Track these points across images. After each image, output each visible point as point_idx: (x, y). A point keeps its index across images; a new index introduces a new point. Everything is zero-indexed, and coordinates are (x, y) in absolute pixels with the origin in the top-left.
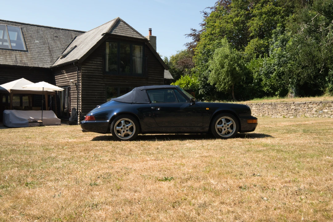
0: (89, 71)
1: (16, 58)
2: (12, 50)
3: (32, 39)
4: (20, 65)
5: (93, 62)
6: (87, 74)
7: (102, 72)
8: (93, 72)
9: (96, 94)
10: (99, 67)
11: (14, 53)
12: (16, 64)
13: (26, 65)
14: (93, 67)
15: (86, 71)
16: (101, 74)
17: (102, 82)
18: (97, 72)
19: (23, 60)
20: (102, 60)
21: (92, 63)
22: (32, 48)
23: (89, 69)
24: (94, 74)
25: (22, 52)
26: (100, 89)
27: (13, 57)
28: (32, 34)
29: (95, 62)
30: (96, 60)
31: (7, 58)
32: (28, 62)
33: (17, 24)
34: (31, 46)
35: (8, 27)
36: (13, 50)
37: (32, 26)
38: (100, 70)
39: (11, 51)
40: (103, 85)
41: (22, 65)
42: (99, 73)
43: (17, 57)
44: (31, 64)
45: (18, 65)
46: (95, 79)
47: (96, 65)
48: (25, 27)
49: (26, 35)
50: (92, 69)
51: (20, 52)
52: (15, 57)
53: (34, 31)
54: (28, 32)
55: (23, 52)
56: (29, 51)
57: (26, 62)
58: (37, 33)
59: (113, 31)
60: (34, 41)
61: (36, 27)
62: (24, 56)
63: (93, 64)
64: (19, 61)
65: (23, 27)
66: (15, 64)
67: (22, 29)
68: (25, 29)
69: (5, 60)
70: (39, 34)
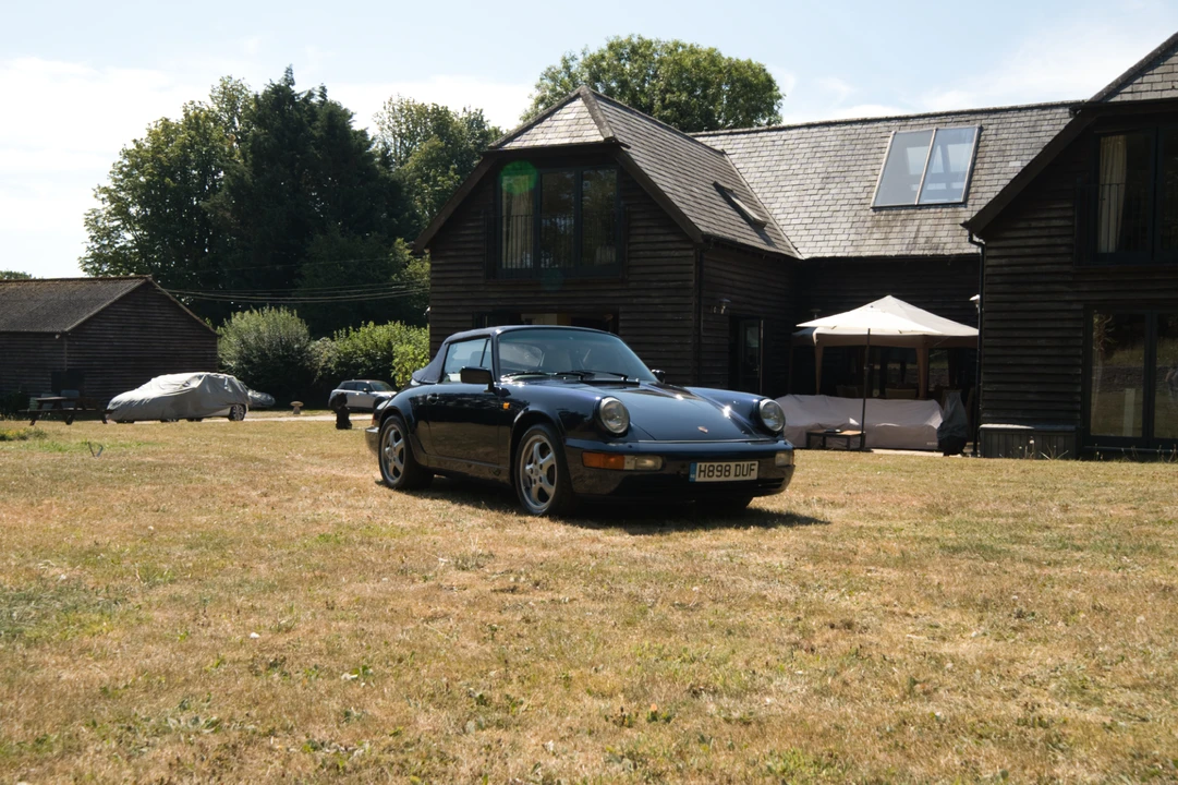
0: (1015, 260)
1: (918, 231)
2: (918, 205)
3: (1001, 159)
4: (921, 253)
5: (1034, 224)
6: (1006, 269)
7: (1069, 259)
8: (1033, 260)
9: (1042, 342)
10: (1059, 241)
11: (920, 214)
12: (908, 253)
13: (939, 252)
14: (1032, 242)
15: (1004, 261)
16: (1066, 268)
17: (1067, 298)
18: (1049, 259)
19: (938, 234)
20: (1069, 213)
21: (1029, 228)
22: (985, 189)
23: (1015, 252)
24: (1036, 269)
25: (945, 210)
26: (1059, 325)
27: (912, 228)
28: (1010, 142)
29: (1043, 224)
30: (1044, 215)
31: (891, 236)
32: (950, 239)
33: (973, 117)
34: (988, 183)
35: (939, 132)
36: (920, 207)
37: (1022, 114)
38: (1063, 249)
39: (911, 211)
40: (1074, 306)
41: (926, 252)
42: (1058, 263)
43: (923, 228)
44: (955, 245)
45: (913, 253)
46: (1038, 288)
47: (1046, 233)
48: (995, 121)
49: (988, 149)
50: (1028, 251)
51: (938, 210)
52: (915, 228)
53: (1020, 130)
54: (999, 137)
55: (950, 210)
56: (970, 202)
57: (944, 240)
58: (1027, 135)
59: (1128, 89)
60: (1003, 165)
61: (1035, 112)
62: (948, 221)
63: (1030, 233)
64: (922, 240)
65: (990, 121)
66: (904, 253)
67: (981, 129)
68: (991, 130)
69: (881, 242)
70: (1036, 134)
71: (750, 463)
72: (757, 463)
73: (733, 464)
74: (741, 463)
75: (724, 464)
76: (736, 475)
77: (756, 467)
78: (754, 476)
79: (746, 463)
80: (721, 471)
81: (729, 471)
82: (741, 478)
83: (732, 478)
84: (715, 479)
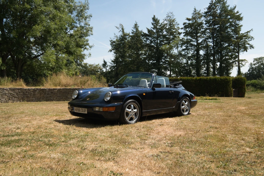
71: (85, 109)
72: (86, 109)
73: (81, 109)
74: (83, 109)
75: (79, 108)
76: (82, 112)
77: (86, 110)
78: (86, 113)
79: (84, 109)
80: (78, 110)
81: (80, 110)
82: (83, 113)
83: (81, 112)
84: (77, 112)
